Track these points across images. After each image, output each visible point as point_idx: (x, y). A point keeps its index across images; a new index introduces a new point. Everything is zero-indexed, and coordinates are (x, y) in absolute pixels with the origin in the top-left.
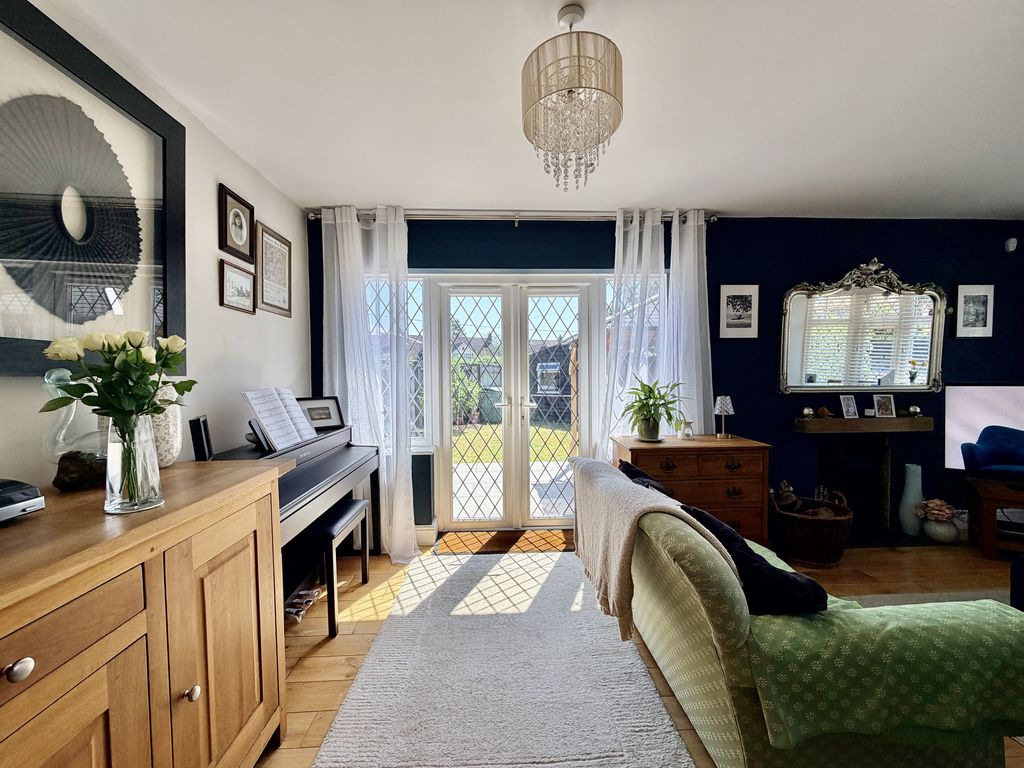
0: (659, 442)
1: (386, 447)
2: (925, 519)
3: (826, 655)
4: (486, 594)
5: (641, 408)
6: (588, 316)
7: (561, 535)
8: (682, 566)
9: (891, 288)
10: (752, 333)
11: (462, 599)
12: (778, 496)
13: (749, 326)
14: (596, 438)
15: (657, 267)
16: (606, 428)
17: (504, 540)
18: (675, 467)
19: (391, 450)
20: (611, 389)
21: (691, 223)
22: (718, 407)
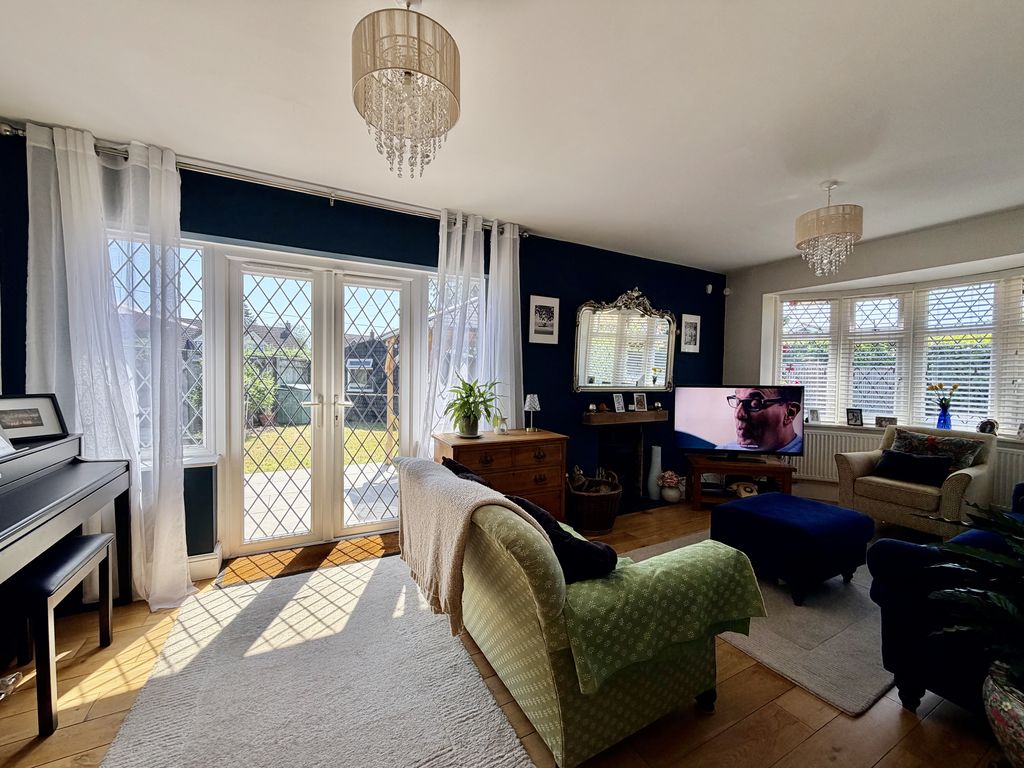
0: (478, 438)
1: (142, 460)
2: (662, 487)
3: (619, 605)
4: (292, 621)
5: (462, 406)
6: (411, 312)
7: (380, 541)
8: (513, 553)
9: (646, 312)
10: (553, 340)
11: (259, 635)
12: (572, 479)
13: (551, 333)
14: (418, 436)
15: (477, 271)
16: (428, 427)
17: (312, 556)
18: (492, 460)
19: (150, 464)
20: (433, 386)
21: (507, 235)
22: (527, 404)
